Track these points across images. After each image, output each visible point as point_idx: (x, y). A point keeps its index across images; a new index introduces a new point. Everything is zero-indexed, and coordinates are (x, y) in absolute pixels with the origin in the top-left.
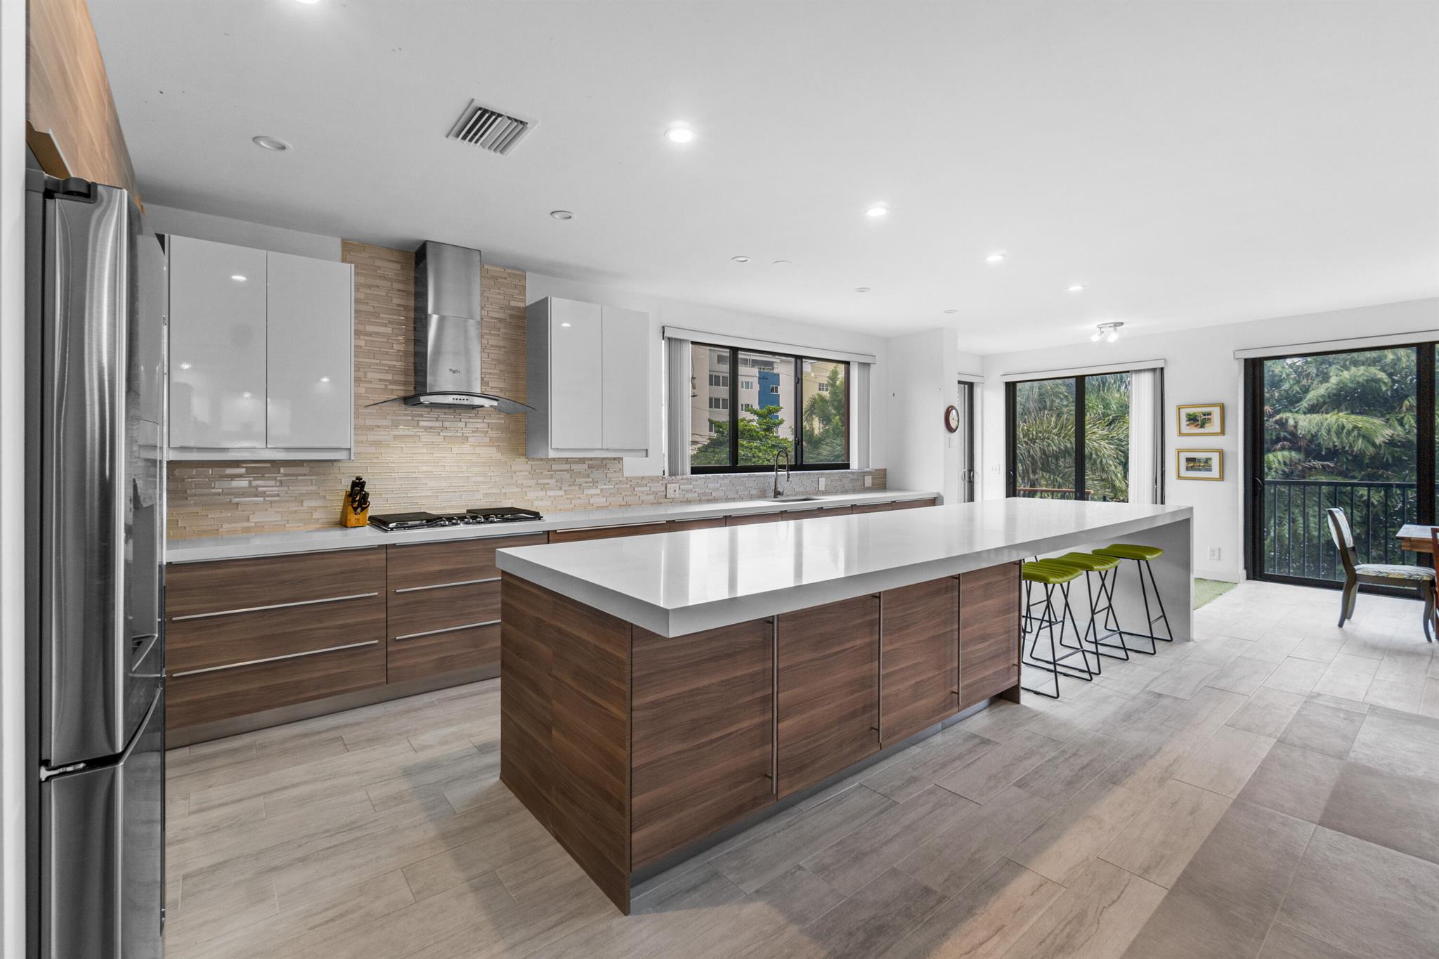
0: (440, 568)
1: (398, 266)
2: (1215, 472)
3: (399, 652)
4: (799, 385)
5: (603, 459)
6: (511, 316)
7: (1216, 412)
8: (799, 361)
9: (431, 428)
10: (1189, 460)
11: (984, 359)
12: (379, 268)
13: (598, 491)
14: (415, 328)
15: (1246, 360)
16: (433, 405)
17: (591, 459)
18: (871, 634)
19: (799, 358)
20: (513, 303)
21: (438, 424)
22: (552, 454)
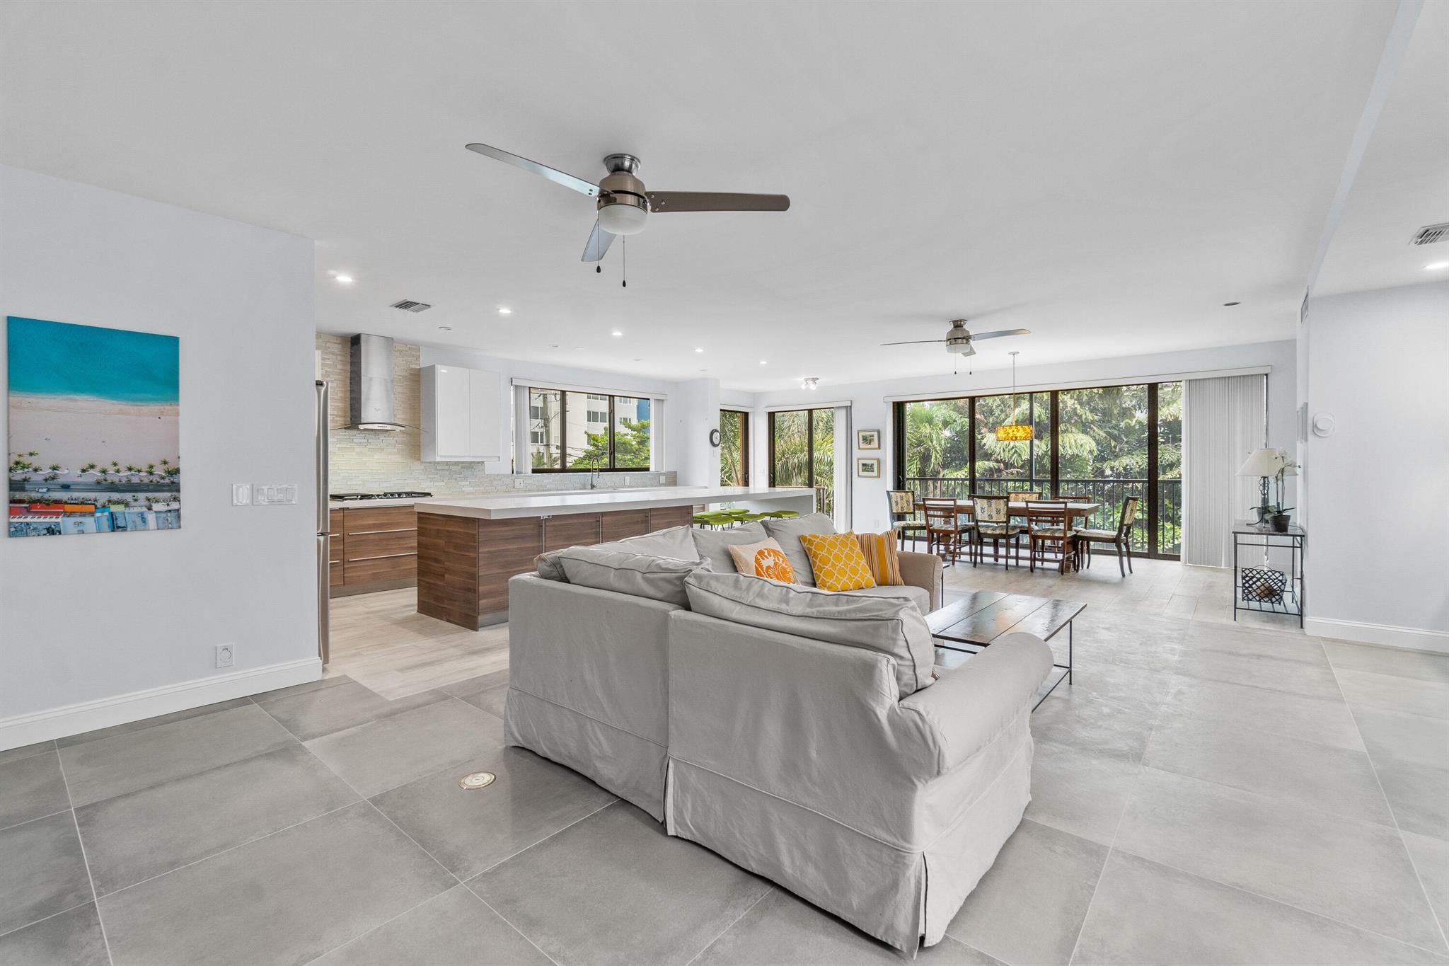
0: (374, 522)
1: (339, 346)
2: (875, 473)
3: (351, 568)
4: (612, 415)
5: (471, 462)
6: (411, 374)
7: (876, 434)
8: (611, 398)
9: (360, 443)
10: (864, 465)
11: (755, 396)
12: (329, 348)
13: (468, 483)
14: (351, 383)
15: (894, 403)
16: (365, 430)
17: (463, 462)
18: (596, 538)
19: (612, 397)
20: (412, 366)
21: (365, 441)
22: (438, 459)
